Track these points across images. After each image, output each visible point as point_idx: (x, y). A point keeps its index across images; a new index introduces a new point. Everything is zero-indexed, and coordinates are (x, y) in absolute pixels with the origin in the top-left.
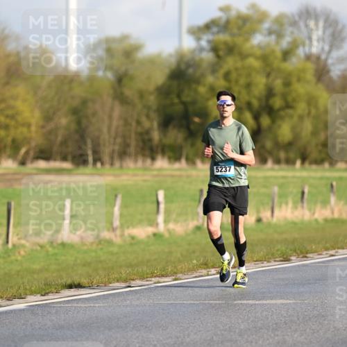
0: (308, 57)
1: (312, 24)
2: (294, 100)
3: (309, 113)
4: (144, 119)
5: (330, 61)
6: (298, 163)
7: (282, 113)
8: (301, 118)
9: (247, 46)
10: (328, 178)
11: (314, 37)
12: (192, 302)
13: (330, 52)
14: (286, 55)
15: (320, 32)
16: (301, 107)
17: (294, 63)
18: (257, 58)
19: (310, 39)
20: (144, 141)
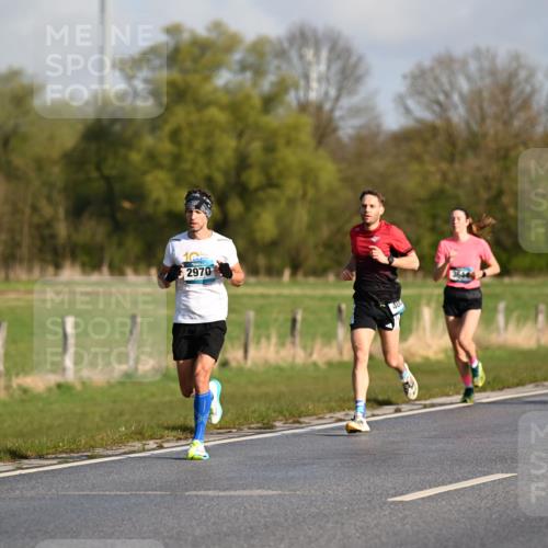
0: (303, 107)
1: (309, 54)
2: (281, 174)
3: (304, 195)
4: (43, 204)
5: (338, 114)
6: (287, 274)
7: (261, 195)
8: (291, 202)
9: (208, 88)
10: (333, 298)
11: (314, 75)
12: (118, 493)
13: (337, 99)
14: (269, 102)
15: (323, 67)
16: (292, 186)
17: (281, 116)
18: (222, 108)
19: (307, 77)
20: (42, 238)
